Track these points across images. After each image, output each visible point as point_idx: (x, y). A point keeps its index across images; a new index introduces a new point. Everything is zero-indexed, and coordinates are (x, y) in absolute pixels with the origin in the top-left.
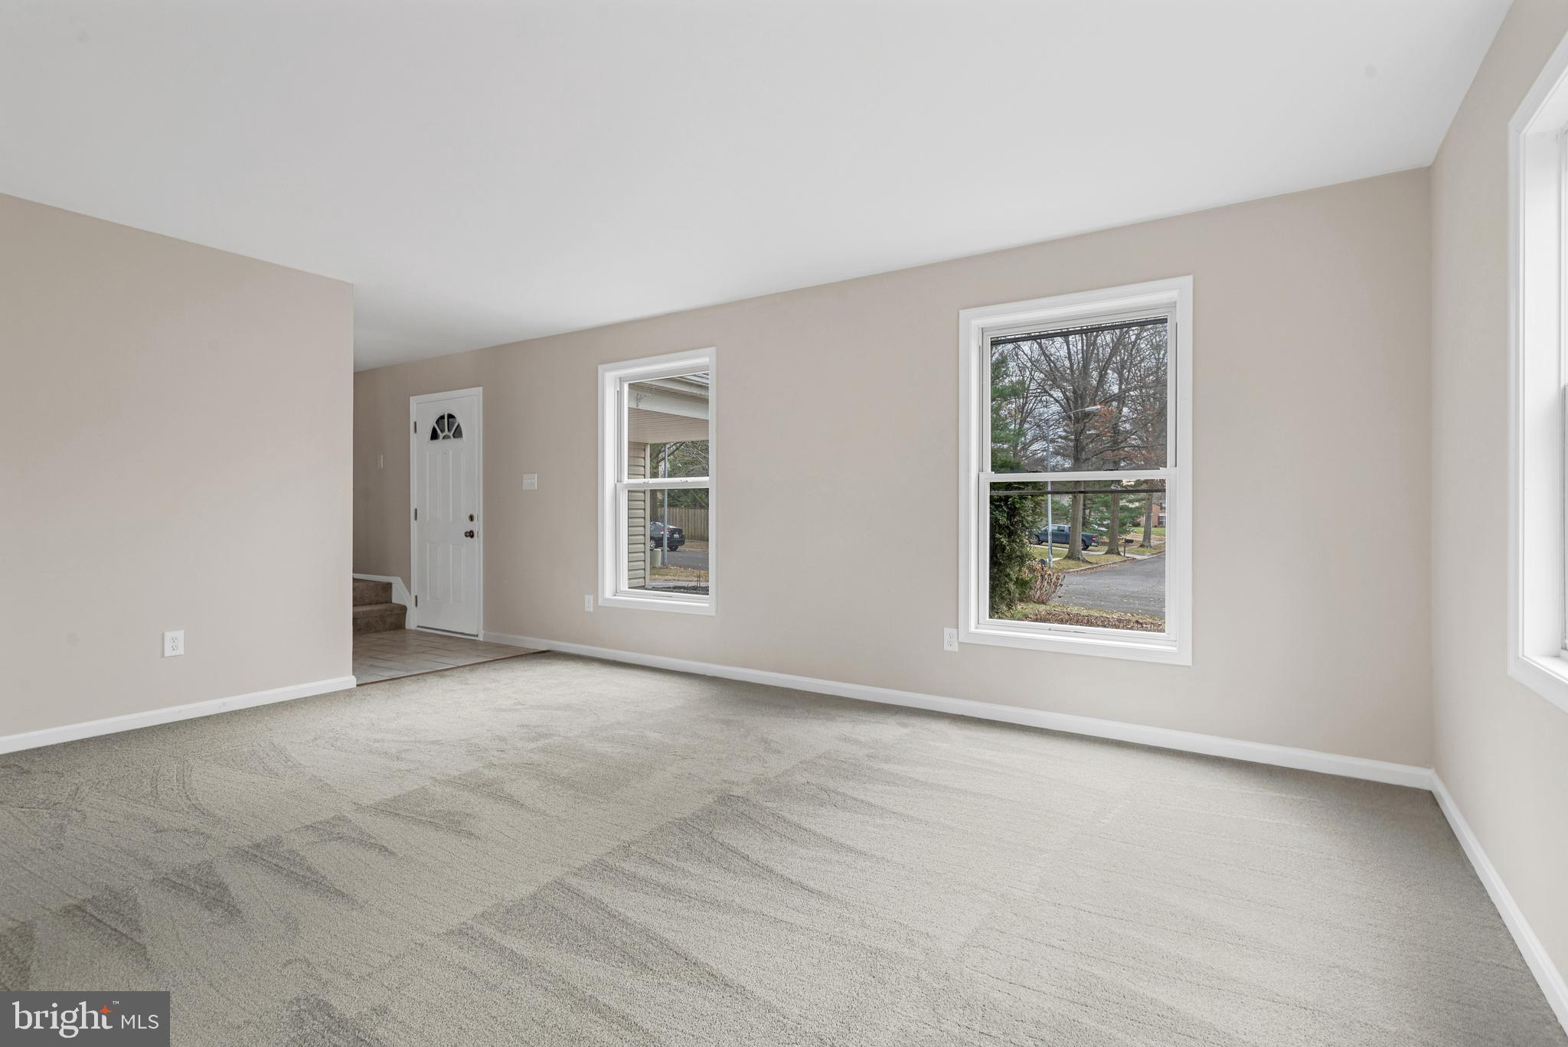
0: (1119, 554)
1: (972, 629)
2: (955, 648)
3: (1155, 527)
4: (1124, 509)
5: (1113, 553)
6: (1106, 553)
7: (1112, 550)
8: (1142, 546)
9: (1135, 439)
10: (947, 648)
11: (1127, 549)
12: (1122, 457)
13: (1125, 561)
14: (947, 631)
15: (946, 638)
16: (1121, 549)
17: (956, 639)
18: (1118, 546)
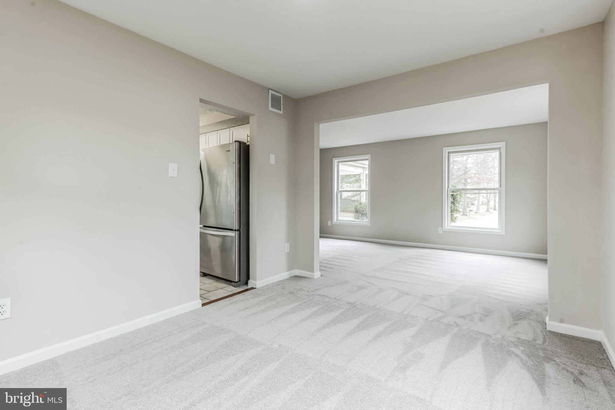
0: (467, 215)
1: (446, 227)
2: (442, 232)
3: (481, 205)
4: (468, 198)
5: (464, 215)
6: (462, 215)
7: (464, 214)
8: (476, 213)
9: (474, 170)
10: (439, 232)
11: (470, 213)
12: (468, 177)
13: (470, 218)
14: (439, 228)
15: (439, 230)
16: (468, 214)
17: (442, 230)
18: (466, 212)
